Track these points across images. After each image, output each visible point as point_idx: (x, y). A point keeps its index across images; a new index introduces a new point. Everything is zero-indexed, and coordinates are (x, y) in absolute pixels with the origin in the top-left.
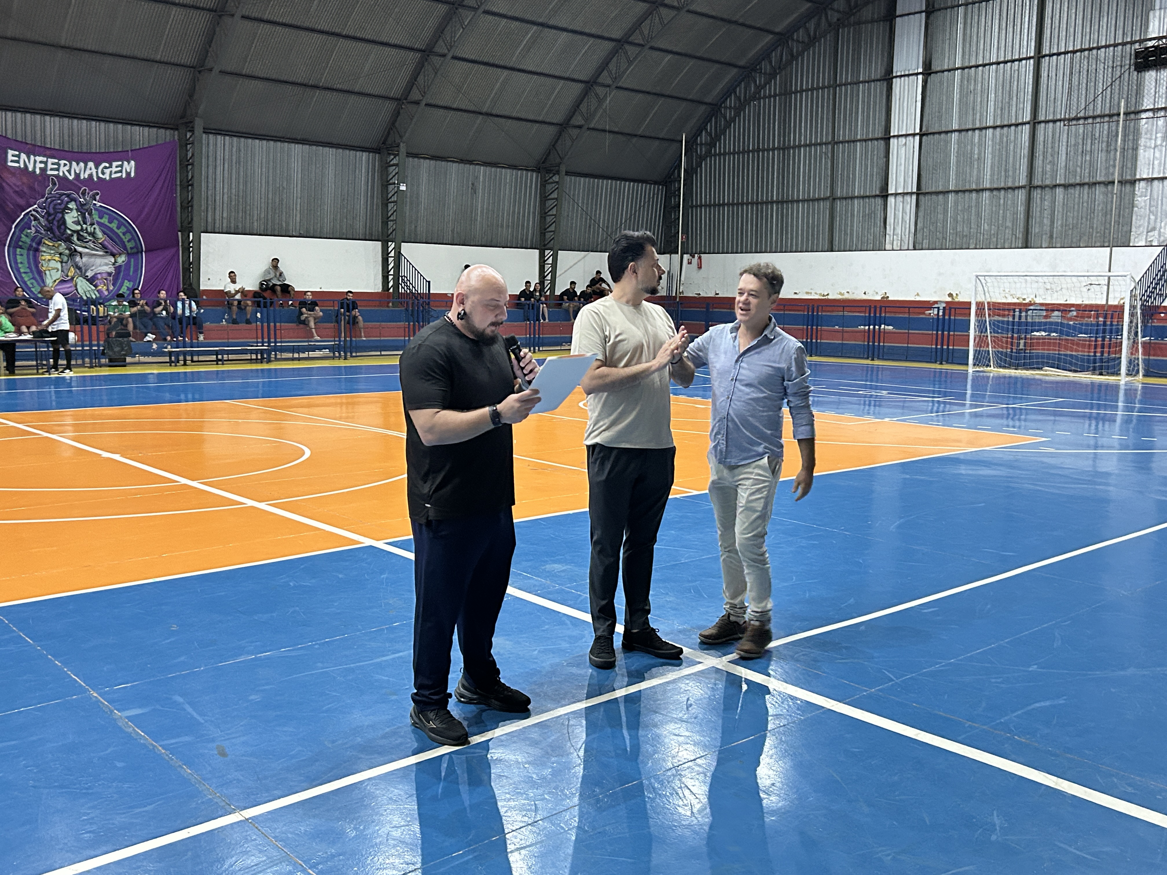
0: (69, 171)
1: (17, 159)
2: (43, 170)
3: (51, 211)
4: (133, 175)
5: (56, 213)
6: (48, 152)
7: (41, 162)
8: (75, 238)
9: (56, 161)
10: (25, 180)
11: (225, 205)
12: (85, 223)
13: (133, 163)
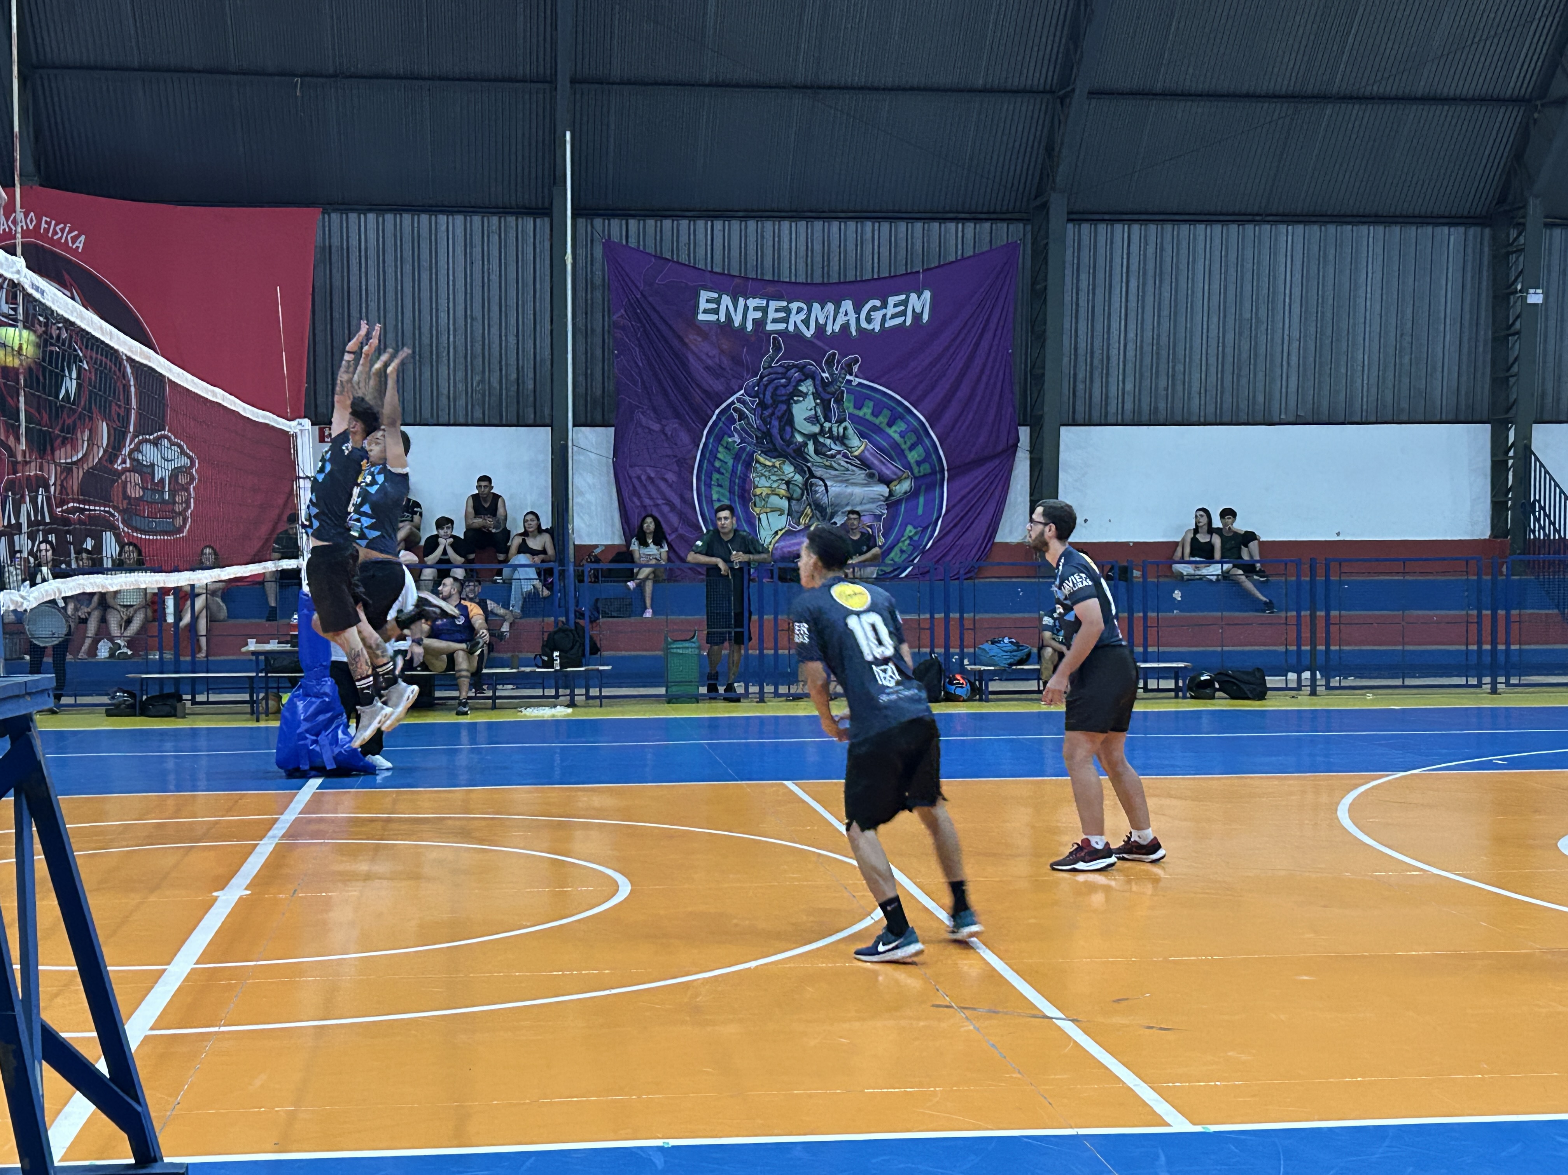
0: (806, 322)
1: (714, 306)
2: (759, 324)
3: (768, 400)
4: (926, 317)
5: (776, 403)
6: (770, 289)
7: (756, 309)
8: (811, 447)
9: (785, 304)
10: (725, 346)
11: (1130, 366)
12: (828, 419)
13: (927, 294)
